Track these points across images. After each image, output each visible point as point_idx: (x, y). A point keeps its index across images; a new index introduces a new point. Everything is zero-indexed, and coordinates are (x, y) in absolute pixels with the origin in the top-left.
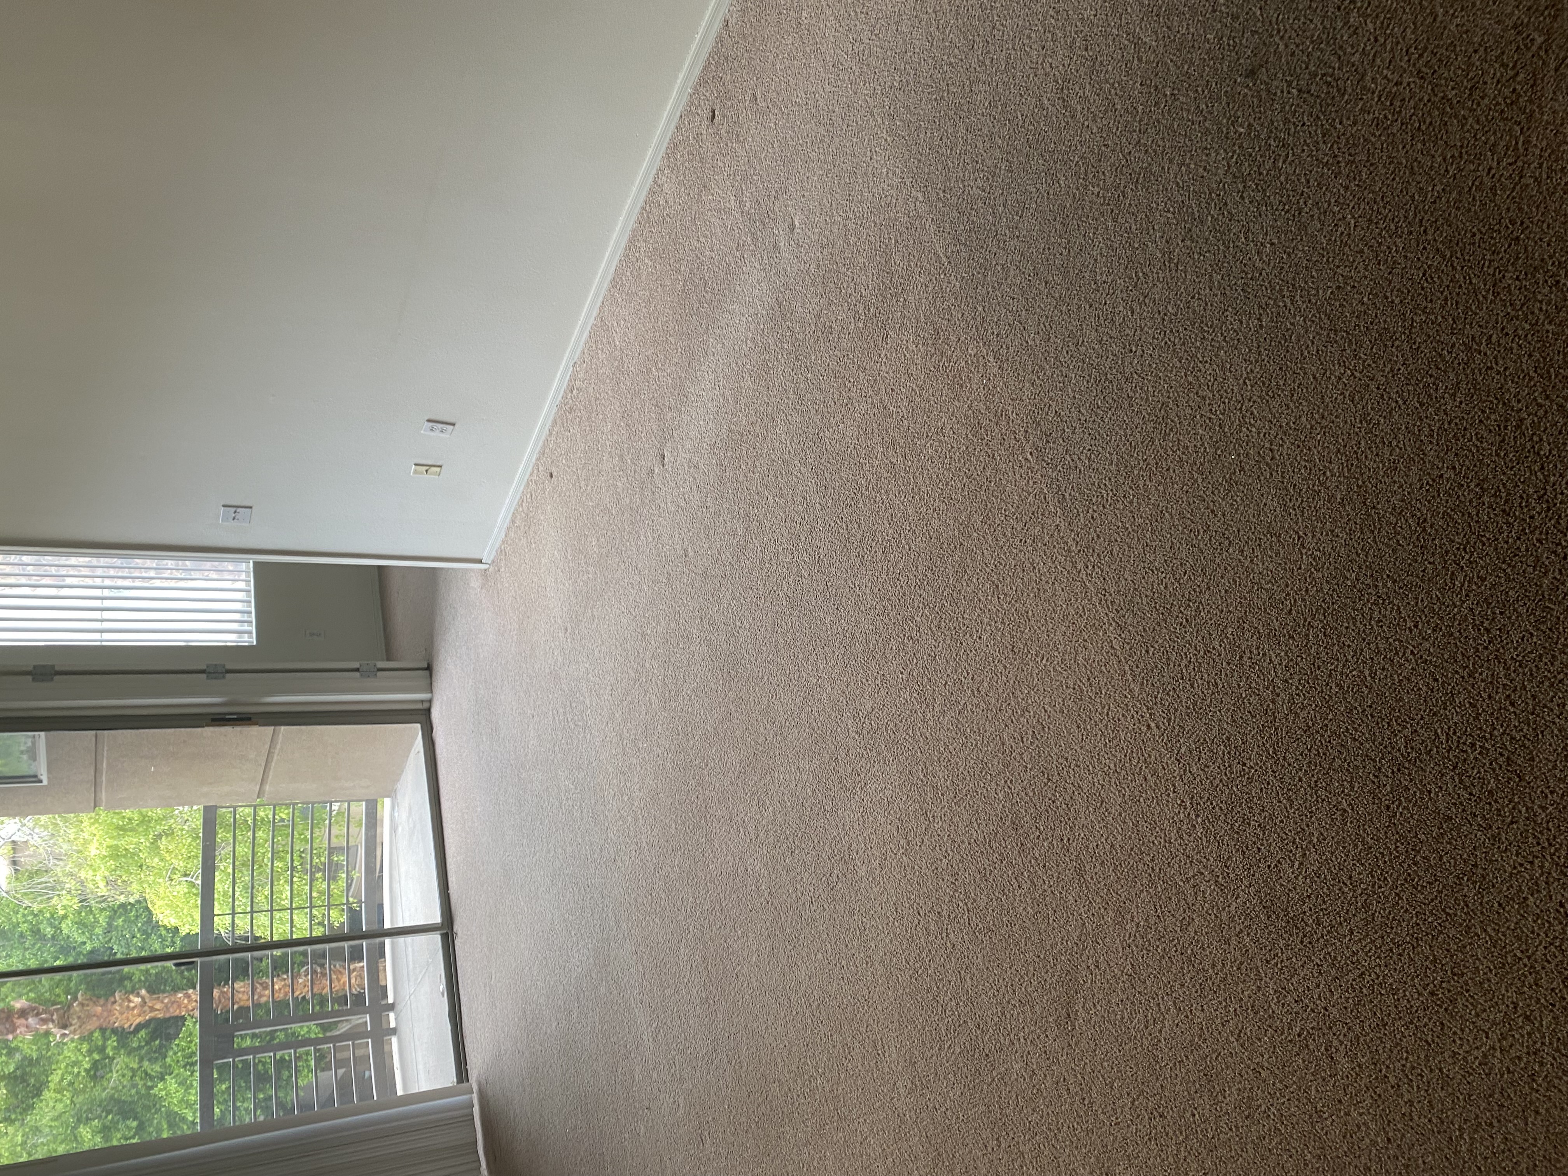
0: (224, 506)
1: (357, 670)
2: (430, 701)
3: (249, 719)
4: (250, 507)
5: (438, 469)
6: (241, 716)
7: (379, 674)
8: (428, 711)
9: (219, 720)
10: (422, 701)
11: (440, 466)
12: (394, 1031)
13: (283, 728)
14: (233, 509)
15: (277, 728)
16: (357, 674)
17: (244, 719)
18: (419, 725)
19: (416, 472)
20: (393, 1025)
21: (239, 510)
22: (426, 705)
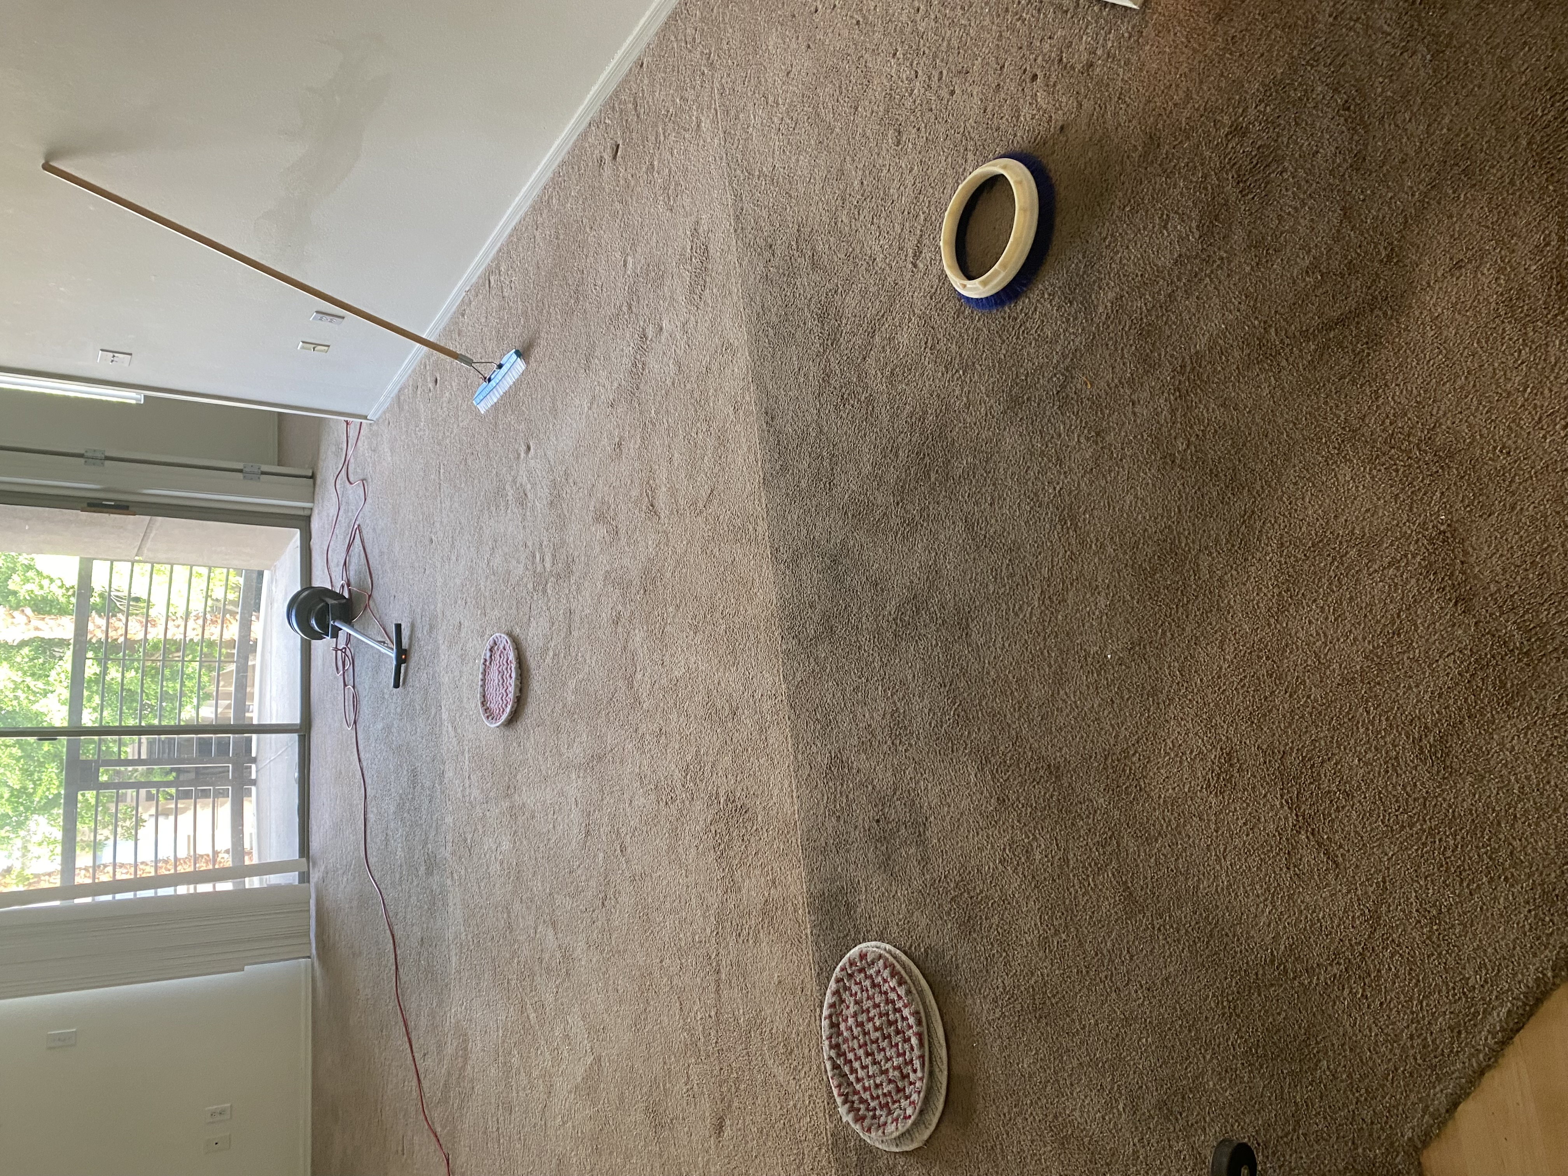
0: (102, 350)
1: (241, 471)
2: (311, 509)
3: (127, 508)
4: (131, 354)
5: (326, 348)
6: (118, 503)
7: (263, 477)
8: (309, 518)
9: (95, 505)
10: (304, 508)
11: (328, 346)
12: (254, 783)
13: (160, 518)
14: (111, 354)
15: (154, 518)
16: (240, 475)
17: (122, 508)
18: (298, 531)
19: (302, 348)
20: (253, 776)
21: (116, 355)
22: (307, 513)
